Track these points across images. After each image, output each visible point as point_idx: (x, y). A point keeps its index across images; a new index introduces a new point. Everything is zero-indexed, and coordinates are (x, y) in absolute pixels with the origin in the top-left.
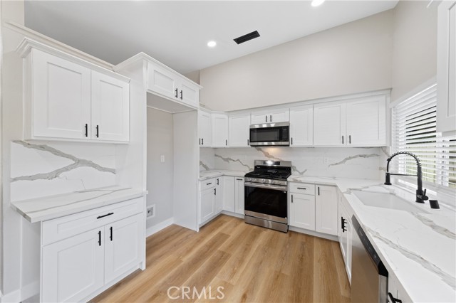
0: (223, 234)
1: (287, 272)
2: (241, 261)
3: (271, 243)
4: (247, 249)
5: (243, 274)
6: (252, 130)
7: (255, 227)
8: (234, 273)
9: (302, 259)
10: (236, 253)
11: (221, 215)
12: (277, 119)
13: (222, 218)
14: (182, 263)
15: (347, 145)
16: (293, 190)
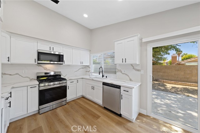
3: (66, 112)
4: (61, 121)
6: (39, 53)
15: (82, 65)
16: (69, 84)
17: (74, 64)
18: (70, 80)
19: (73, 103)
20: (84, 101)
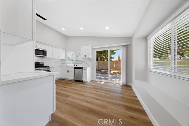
18: (52, 67)
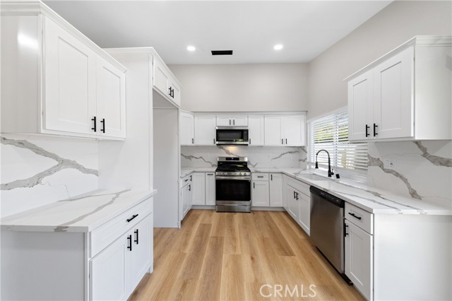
0: (205, 225)
1: (267, 235)
2: (234, 239)
3: (245, 222)
4: (232, 230)
5: (241, 246)
6: (218, 131)
7: (226, 213)
8: (235, 248)
9: (270, 226)
10: (226, 234)
11: (190, 211)
12: (239, 123)
13: (193, 213)
14: (187, 255)
15: (285, 145)
16: (254, 179)
17: (268, 144)
18: (257, 172)
19: (261, 215)
20: (282, 218)
